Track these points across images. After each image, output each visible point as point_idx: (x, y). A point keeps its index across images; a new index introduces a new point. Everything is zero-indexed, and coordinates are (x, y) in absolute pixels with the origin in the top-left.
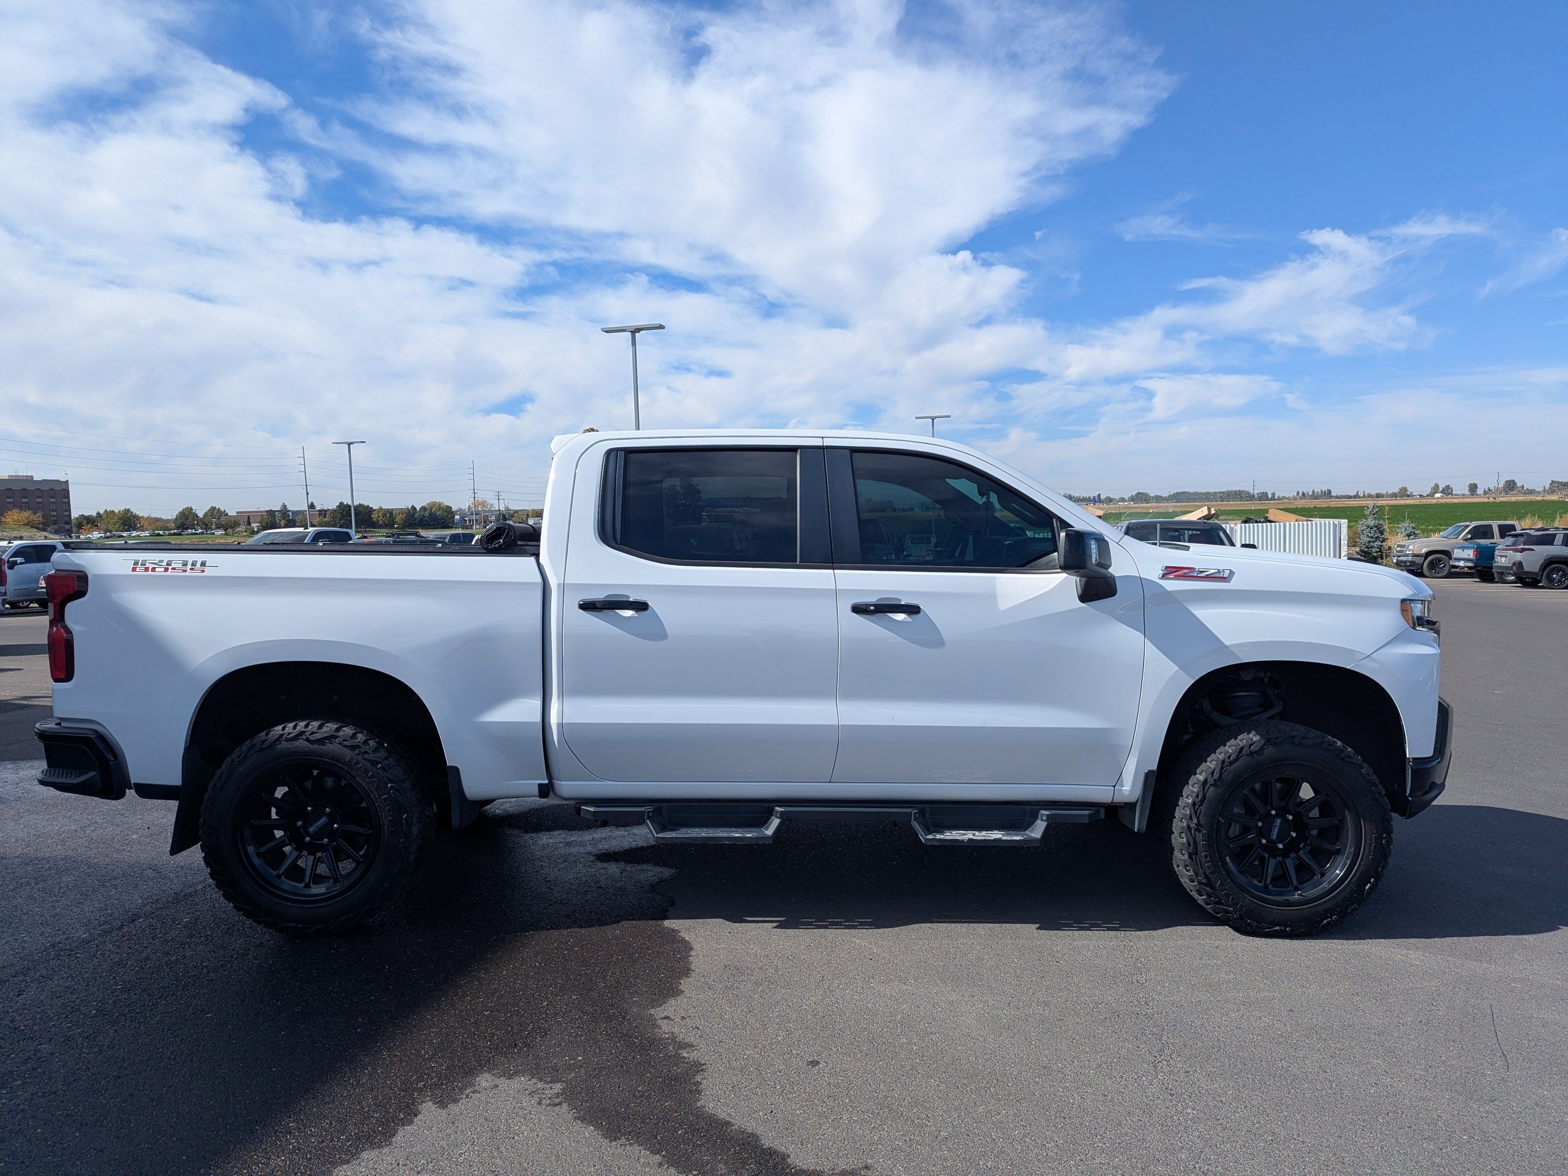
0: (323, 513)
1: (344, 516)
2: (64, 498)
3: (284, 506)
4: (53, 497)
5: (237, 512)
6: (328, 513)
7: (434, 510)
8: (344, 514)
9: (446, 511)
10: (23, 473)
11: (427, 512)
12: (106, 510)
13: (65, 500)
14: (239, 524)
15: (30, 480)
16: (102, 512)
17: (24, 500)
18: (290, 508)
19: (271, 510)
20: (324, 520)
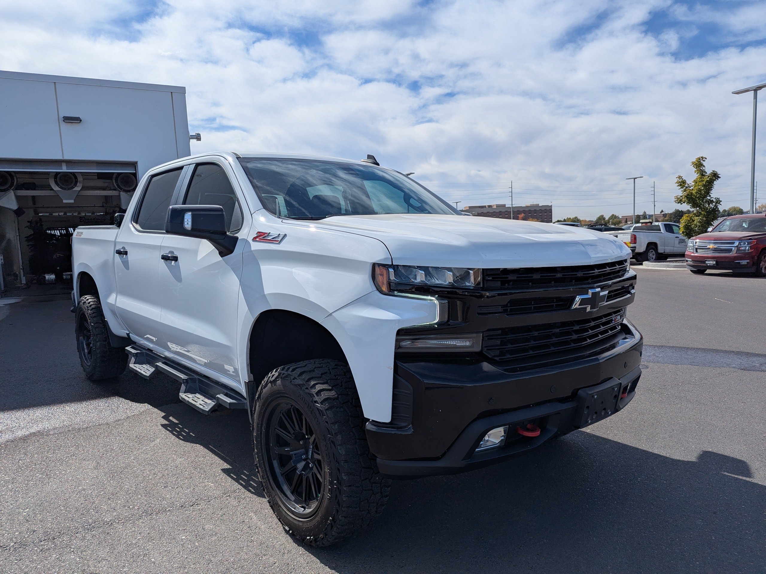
0: (665, 215)
1: (676, 217)
2: (550, 213)
3: (645, 213)
4: (546, 213)
5: (622, 217)
6: (667, 215)
7: (731, 211)
8: (676, 215)
9: (739, 212)
10: (535, 203)
11: (727, 212)
12: (567, 218)
13: (550, 214)
14: (621, 222)
15: (537, 206)
16: (566, 219)
17: (535, 214)
18: (647, 213)
19: (638, 215)
20: (665, 219)
